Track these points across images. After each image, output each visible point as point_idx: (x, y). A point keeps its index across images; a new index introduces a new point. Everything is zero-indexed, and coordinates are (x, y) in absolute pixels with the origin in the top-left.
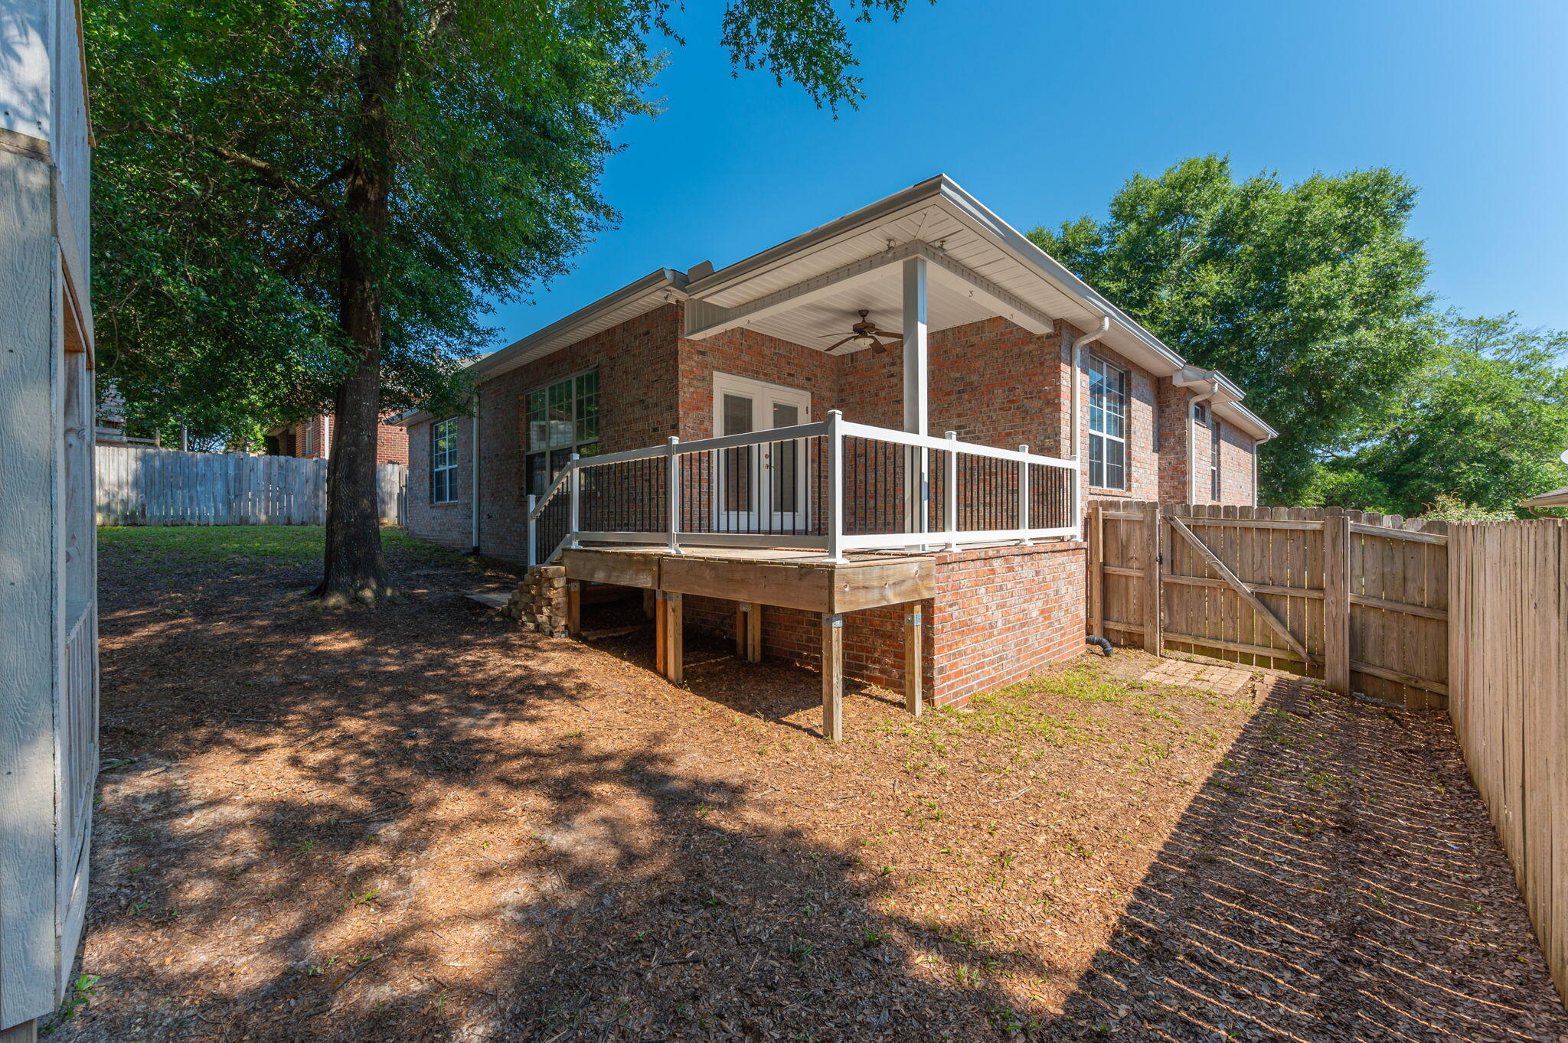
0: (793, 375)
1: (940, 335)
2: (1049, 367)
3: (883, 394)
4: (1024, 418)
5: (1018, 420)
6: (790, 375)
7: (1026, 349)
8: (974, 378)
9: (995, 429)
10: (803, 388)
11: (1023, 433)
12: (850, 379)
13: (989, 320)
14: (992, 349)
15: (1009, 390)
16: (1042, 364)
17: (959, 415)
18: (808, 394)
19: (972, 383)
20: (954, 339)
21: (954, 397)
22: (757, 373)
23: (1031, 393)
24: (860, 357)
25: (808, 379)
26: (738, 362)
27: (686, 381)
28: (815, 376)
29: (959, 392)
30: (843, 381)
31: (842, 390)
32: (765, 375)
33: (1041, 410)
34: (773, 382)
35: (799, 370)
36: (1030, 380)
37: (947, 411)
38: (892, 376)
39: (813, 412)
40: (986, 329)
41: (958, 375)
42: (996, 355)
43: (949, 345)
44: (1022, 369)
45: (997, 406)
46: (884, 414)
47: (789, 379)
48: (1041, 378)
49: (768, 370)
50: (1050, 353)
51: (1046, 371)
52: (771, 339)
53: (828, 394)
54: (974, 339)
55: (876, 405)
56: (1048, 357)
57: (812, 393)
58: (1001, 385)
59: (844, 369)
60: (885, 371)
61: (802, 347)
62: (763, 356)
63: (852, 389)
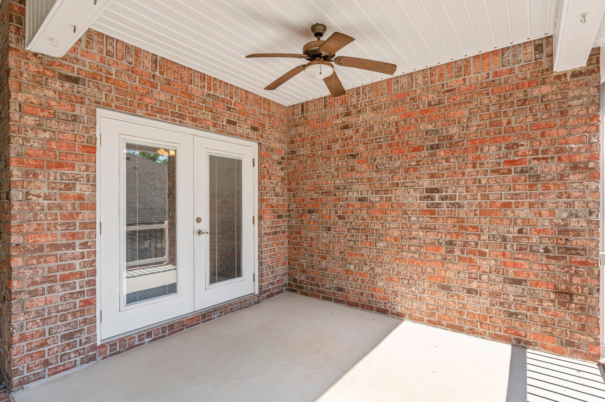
0: (234, 123)
1: (405, 80)
2: (577, 117)
3: (336, 147)
4: (531, 186)
5: (521, 188)
6: (229, 122)
7: (536, 92)
8: (454, 130)
9: (485, 197)
10: (248, 138)
11: (531, 205)
12: (301, 130)
13: (476, 57)
14: (481, 93)
15: (507, 147)
16: (563, 113)
17: (432, 176)
18: (255, 145)
19: (451, 137)
20: (425, 83)
21: (425, 153)
22: (181, 116)
23: (544, 152)
24: (311, 107)
25: (254, 129)
26: (147, 100)
27: (30, 120)
28: (263, 126)
29: (432, 148)
30: (293, 132)
31: (292, 142)
32: (194, 120)
33: (561, 177)
34: (207, 129)
35: (243, 118)
36: (543, 135)
37: (415, 169)
38: (347, 127)
39: (260, 164)
40: (472, 69)
41: (430, 127)
42: (486, 101)
43: (419, 91)
44: (530, 119)
45: (488, 167)
46: (337, 169)
47: (229, 127)
48: (562, 132)
49: (199, 114)
50: (579, 97)
51: (571, 122)
52: (203, 77)
53: (278, 146)
54: (455, 83)
55: (328, 159)
56: (574, 103)
57: (259, 144)
58: (494, 141)
59: (295, 120)
60: (338, 121)
61: (246, 92)
62: (191, 97)
63: (303, 140)
